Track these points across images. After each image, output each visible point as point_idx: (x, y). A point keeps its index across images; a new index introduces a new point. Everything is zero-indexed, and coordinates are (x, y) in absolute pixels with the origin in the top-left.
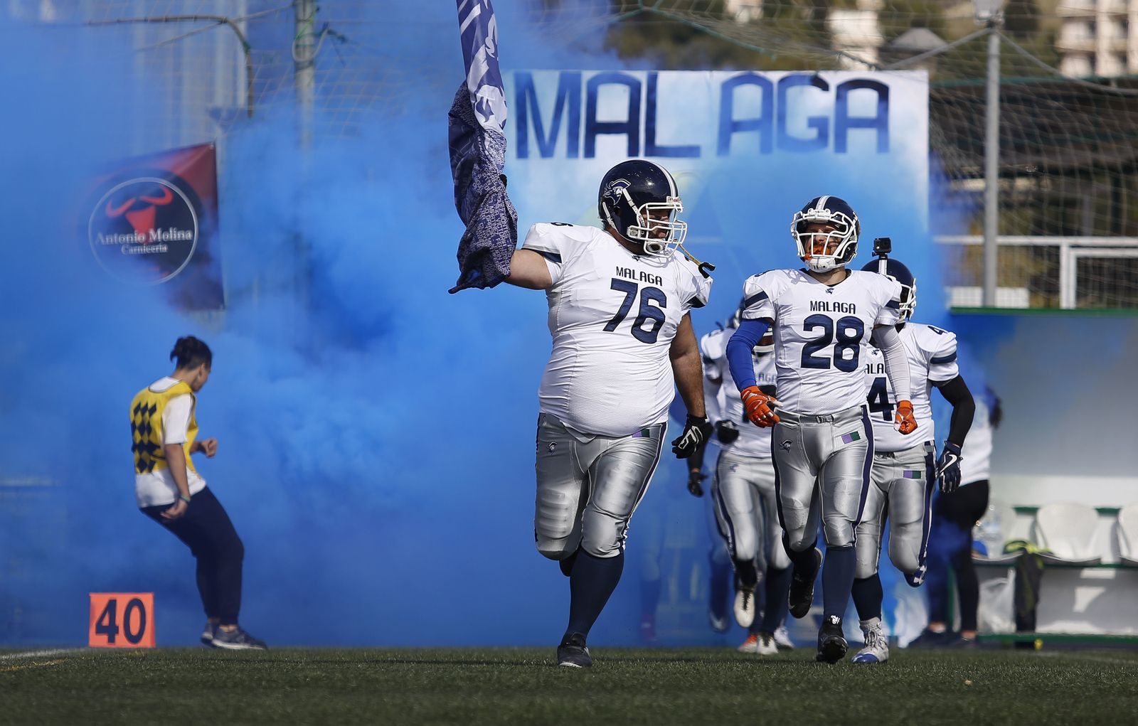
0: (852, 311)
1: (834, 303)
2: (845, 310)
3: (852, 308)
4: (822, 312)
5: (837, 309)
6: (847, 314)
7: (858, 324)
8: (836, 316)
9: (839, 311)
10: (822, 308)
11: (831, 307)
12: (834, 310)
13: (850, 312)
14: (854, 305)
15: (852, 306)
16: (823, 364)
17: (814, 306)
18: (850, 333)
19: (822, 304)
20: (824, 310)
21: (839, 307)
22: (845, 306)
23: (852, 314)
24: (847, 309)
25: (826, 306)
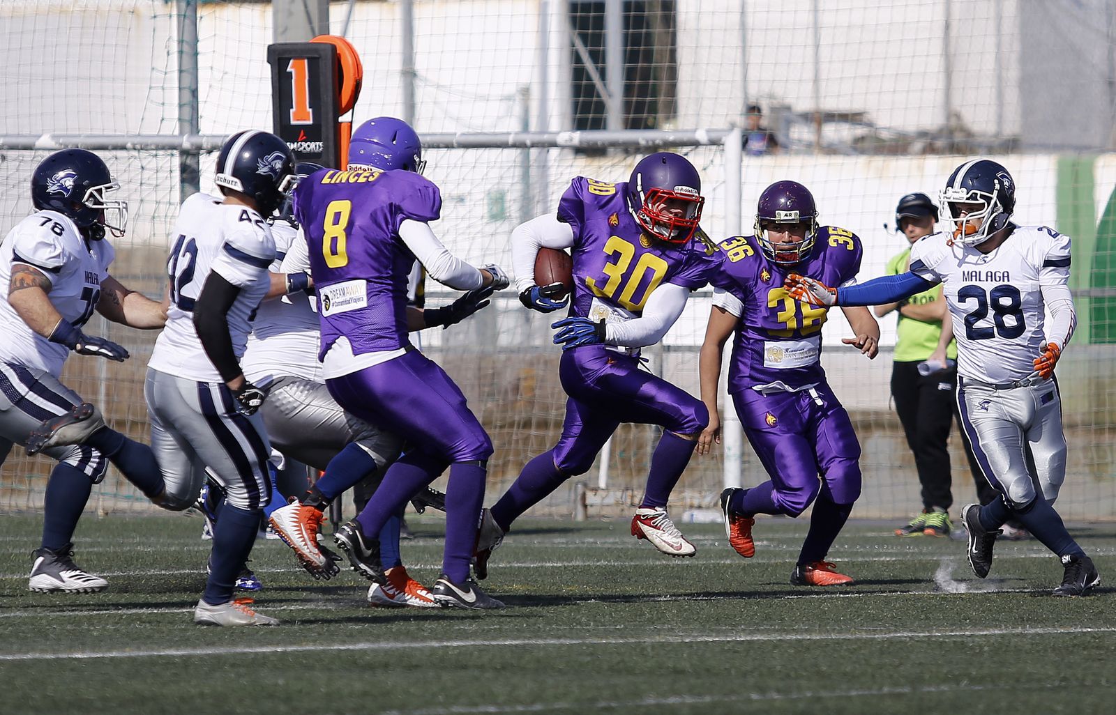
0: (1006, 279)
1: (987, 273)
2: (998, 279)
3: (1006, 275)
4: (974, 283)
5: (989, 278)
6: (1001, 283)
7: (1012, 292)
8: (988, 286)
9: (992, 281)
10: (974, 278)
11: (983, 277)
12: (987, 280)
13: (1003, 281)
14: (1008, 272)
15: (1006, 274)
16: (986, 334)
17: (967, 276)
18: (1006, 301)
19: (974, 274)
20: (976, 280)
21: (992, 276)
22: (998, 274)
23: (1006, 283)
24: (1000, 277)
25: (978, 275)
